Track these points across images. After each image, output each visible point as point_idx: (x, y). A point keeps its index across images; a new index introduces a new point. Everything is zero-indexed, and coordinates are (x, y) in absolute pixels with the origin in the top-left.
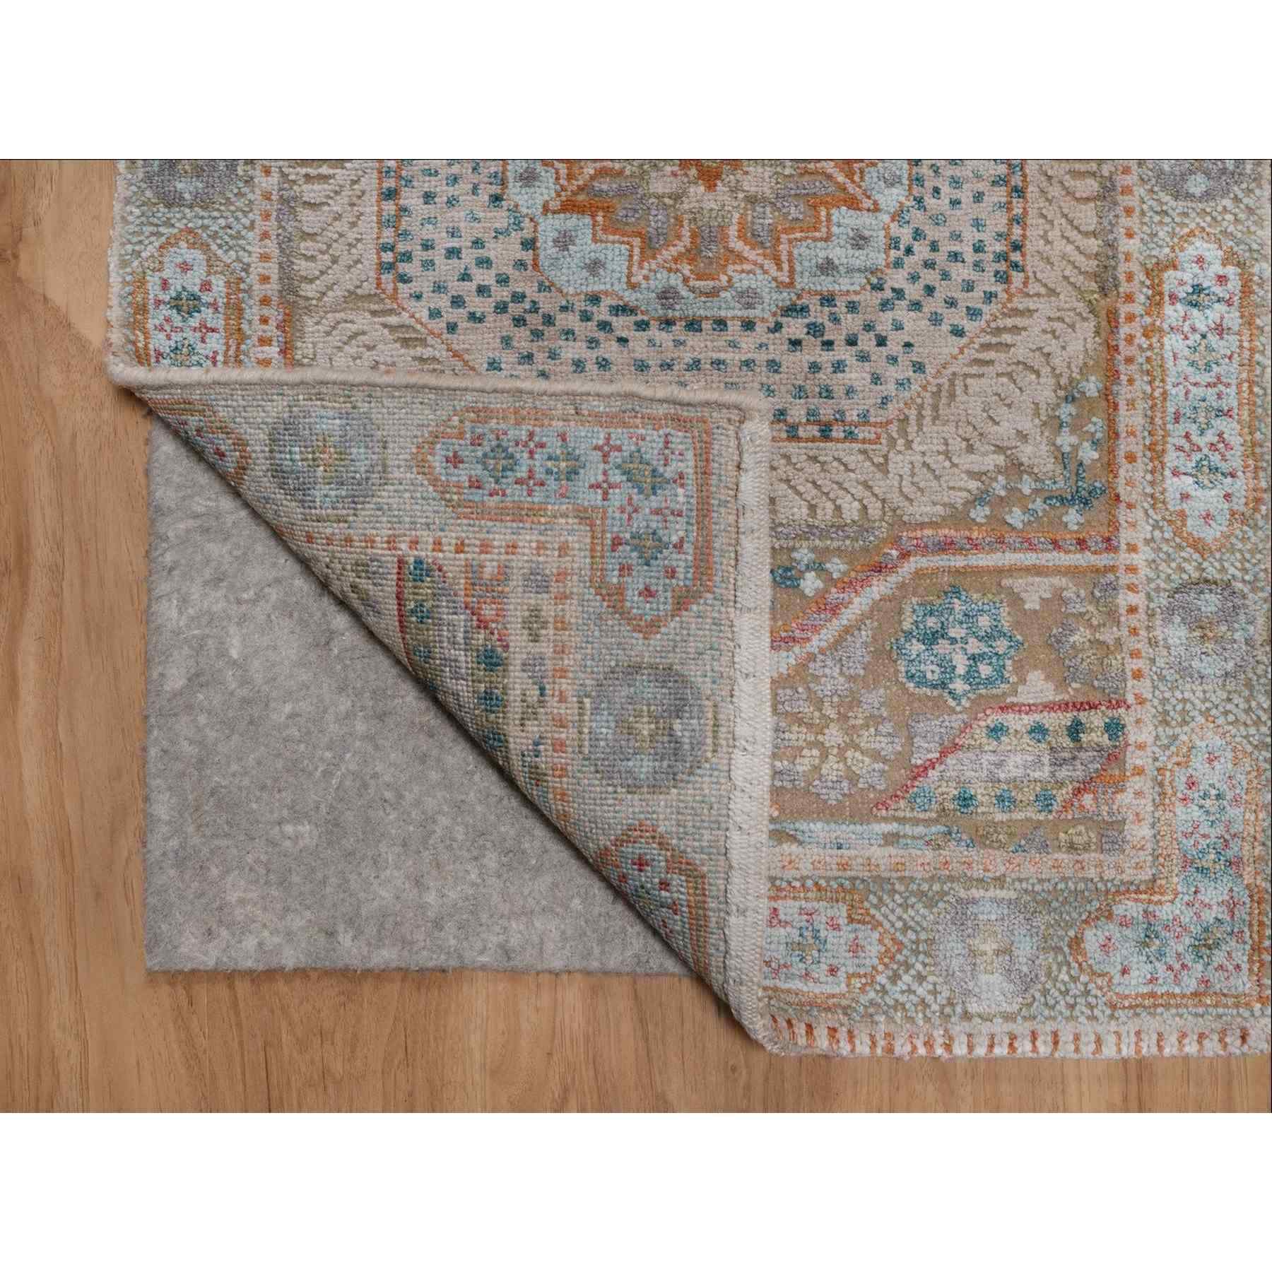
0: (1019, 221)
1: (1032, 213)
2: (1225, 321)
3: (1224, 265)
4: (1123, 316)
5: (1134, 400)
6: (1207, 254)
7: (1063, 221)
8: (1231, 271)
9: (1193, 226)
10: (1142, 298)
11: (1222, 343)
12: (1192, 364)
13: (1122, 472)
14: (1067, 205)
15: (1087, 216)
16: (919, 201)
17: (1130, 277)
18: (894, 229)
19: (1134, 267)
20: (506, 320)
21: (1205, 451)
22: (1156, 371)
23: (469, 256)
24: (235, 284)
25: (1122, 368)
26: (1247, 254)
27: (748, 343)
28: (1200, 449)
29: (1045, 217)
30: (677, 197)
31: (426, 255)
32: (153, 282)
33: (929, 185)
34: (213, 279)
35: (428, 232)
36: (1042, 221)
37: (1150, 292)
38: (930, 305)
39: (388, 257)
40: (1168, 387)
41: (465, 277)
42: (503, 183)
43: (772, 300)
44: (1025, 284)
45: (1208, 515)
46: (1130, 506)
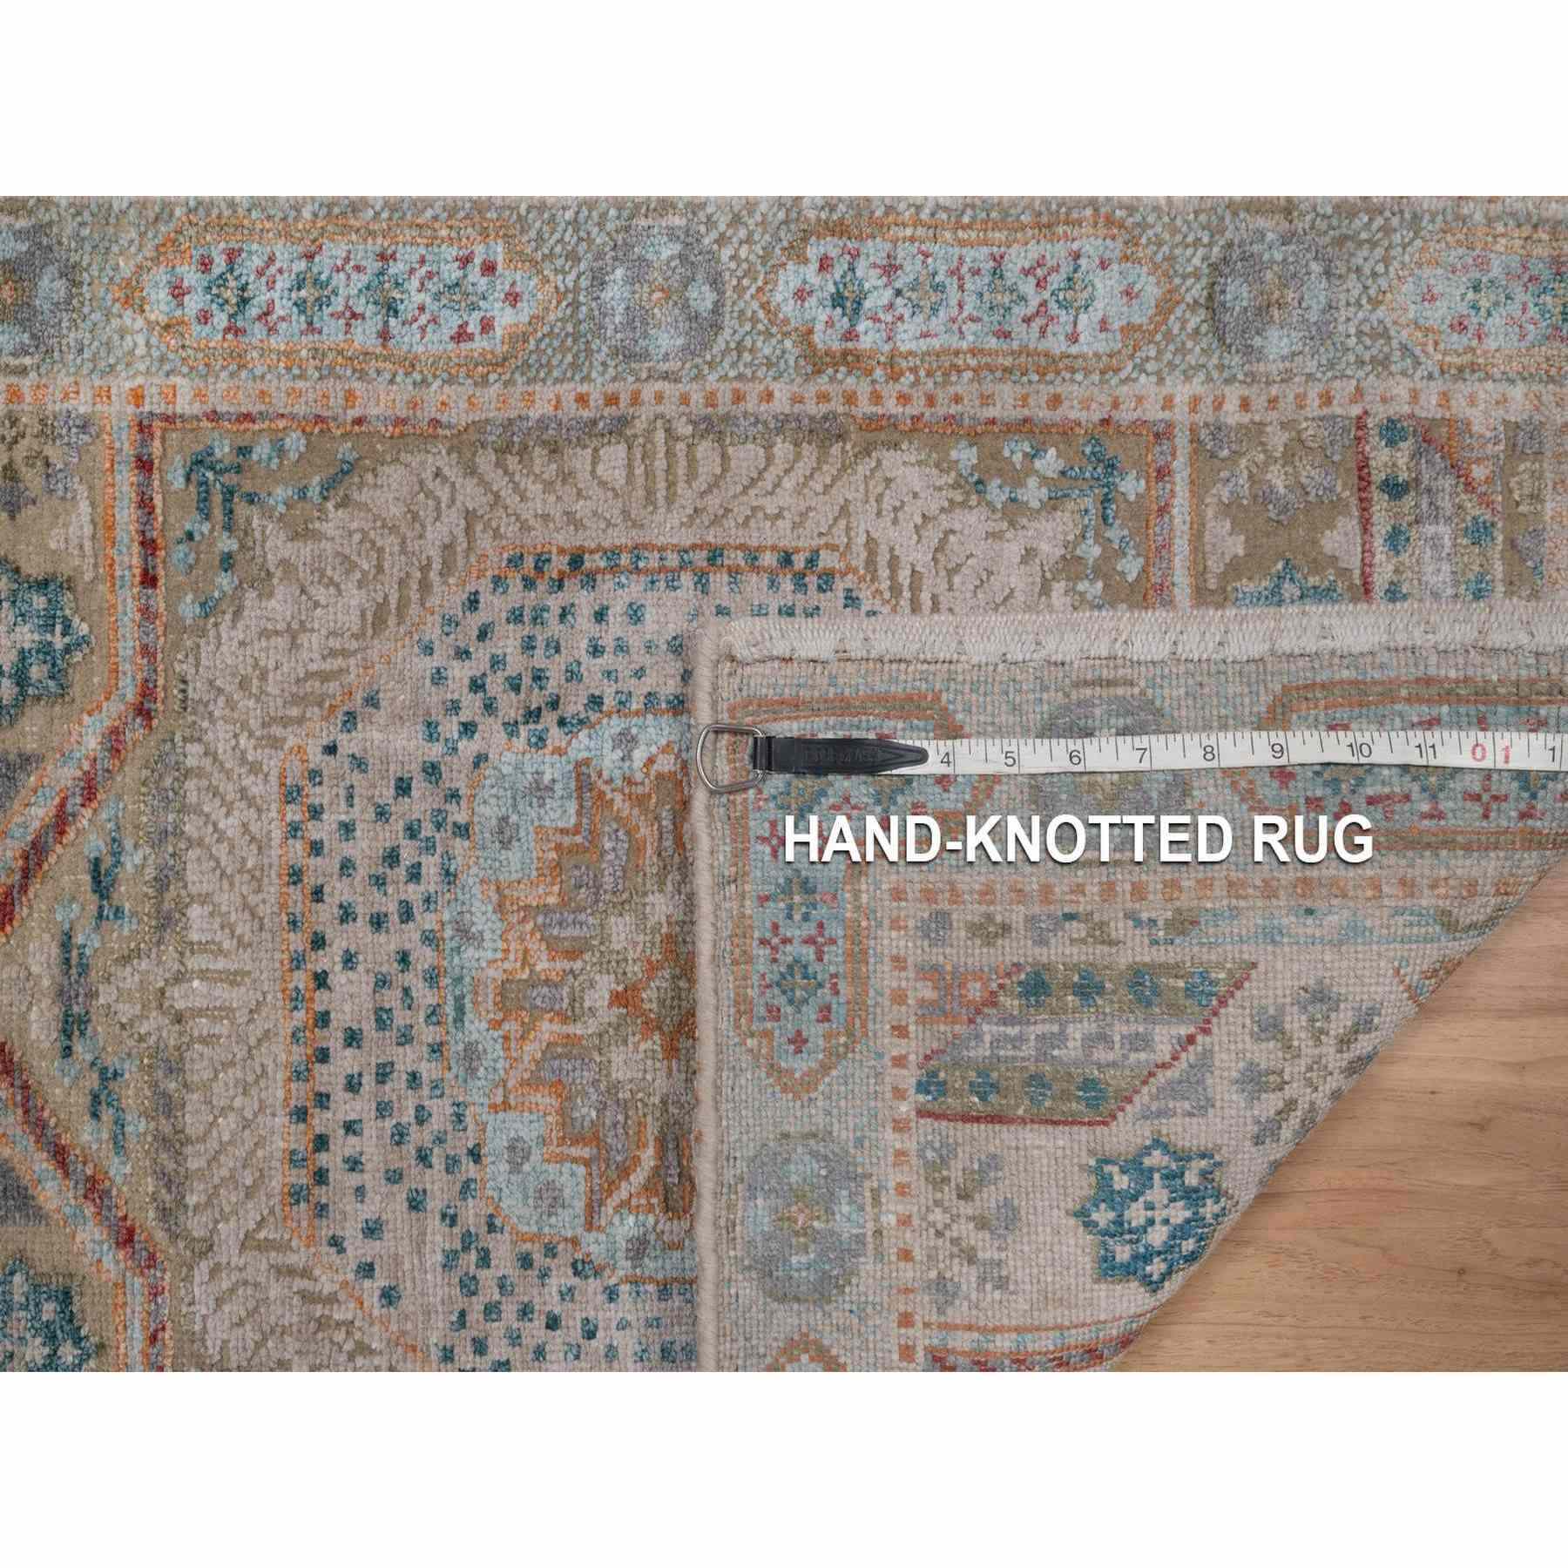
0: (752, 555)
1: (740, 536)
2: (878, 262)
3: (806, 261)
4: (874, 409)
5: (982, 396)
6: (791, 285)
7: (752, 492)
8: (813, 252)
9: (755, 305)
10: (851, 380)
11: (908, 268)
12: (934, 310)
13: (1073, 415)
14: (731, 486)
15: (746, 457)
17: (823, 397)
19: (811, 390)
21: (1046, 295)
22: (945, 365)
25: (941, 411)
26: (792, 226)
28: (1044, 304)
29: (747, 518)
36: (752, 523)
37: (843, 369)
40: (965, 345)
44: (834, 548)
45: (1128, 294)
46: (1116, 405)
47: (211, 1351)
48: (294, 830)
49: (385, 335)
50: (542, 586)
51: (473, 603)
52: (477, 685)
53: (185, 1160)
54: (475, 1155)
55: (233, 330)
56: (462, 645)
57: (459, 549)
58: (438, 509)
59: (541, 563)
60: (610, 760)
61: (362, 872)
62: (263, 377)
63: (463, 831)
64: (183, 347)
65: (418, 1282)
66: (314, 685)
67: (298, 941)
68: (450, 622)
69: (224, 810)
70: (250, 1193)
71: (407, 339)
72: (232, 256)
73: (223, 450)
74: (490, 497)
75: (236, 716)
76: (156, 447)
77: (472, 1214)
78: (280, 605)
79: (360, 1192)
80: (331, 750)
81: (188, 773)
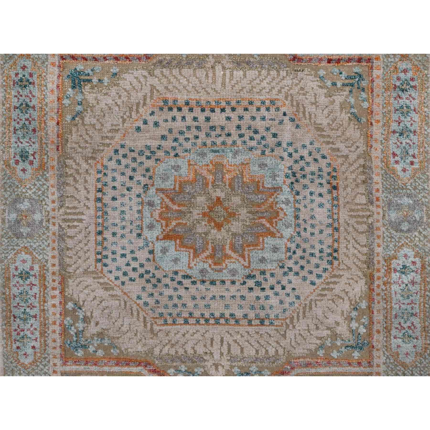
0: (337, 241)
1: (342, 238)
2: (415, 279)
3: (415, 257)
4: (376, 277)
5: (380, 310)
6: (408, 253)
7: (353, 241)
8: (417, 260)
9: (403, 242)
10: (383, 271)
11: (414, 288)
12: (402, 296)
13: (375, 337)
14: (354, 234)
15: (363, 239)
16: (299, 233)
17: (379, 262)
18: (289, 245)
19: (380, 259)
20: (143, 281)
21: (407, 329)
22: (387, 299)
23: (129, 257)
24: (43, 267)
25: (375, 297)
26: (424, 254)
27: (233, 289)
28: (404, 329)
29: (347, 239)
30: (206, 234)
31: (114, 256)
32: (12, 267)
33: (302, 227)
34: (34, 265)
35: (114, 248)
36: (345, 241)
37: (386, 268)
38: (302, 274)
39: (99, 257)
40: (393, 305)
41: (128, 265)
42: (142, 229)
43: (242, 272)
44: (339, 265)
45: (407, 354)
46: (378, 350)
47: (123, 75)
48: (263, 103)
49: (394, 132)
50: (328, 178)
51: (324, 157)
52: (302, 158)
53: (175, 69)
54: (176, 155)
55: (395, 87)
56: (313, 154)
57: (338, 153)
58: (349, 147)
59: (335, 177)
60: (282, 197)
61: (252, 123)
62: (383, 96)
63: (263, 153)
64: (391, 72)
65: (142, 138)
66: (302, 109)
67: (233, 103)
68: (319, 150)
69: (269, 82)
70: (166, 88)
71: (393, 139)
72: (414, 87)
73: (364, 84)
74: (352, 163)
75: (294, 86)
76: (364, 64)
77: (160, 154)
78: (323, 100)
79: (166, 121)
80: (285, 114)
81: (278, 72)
